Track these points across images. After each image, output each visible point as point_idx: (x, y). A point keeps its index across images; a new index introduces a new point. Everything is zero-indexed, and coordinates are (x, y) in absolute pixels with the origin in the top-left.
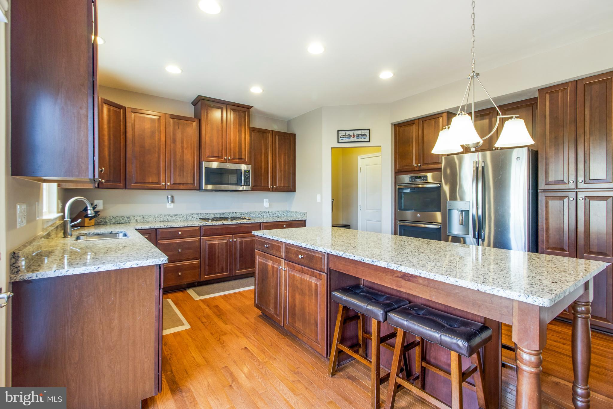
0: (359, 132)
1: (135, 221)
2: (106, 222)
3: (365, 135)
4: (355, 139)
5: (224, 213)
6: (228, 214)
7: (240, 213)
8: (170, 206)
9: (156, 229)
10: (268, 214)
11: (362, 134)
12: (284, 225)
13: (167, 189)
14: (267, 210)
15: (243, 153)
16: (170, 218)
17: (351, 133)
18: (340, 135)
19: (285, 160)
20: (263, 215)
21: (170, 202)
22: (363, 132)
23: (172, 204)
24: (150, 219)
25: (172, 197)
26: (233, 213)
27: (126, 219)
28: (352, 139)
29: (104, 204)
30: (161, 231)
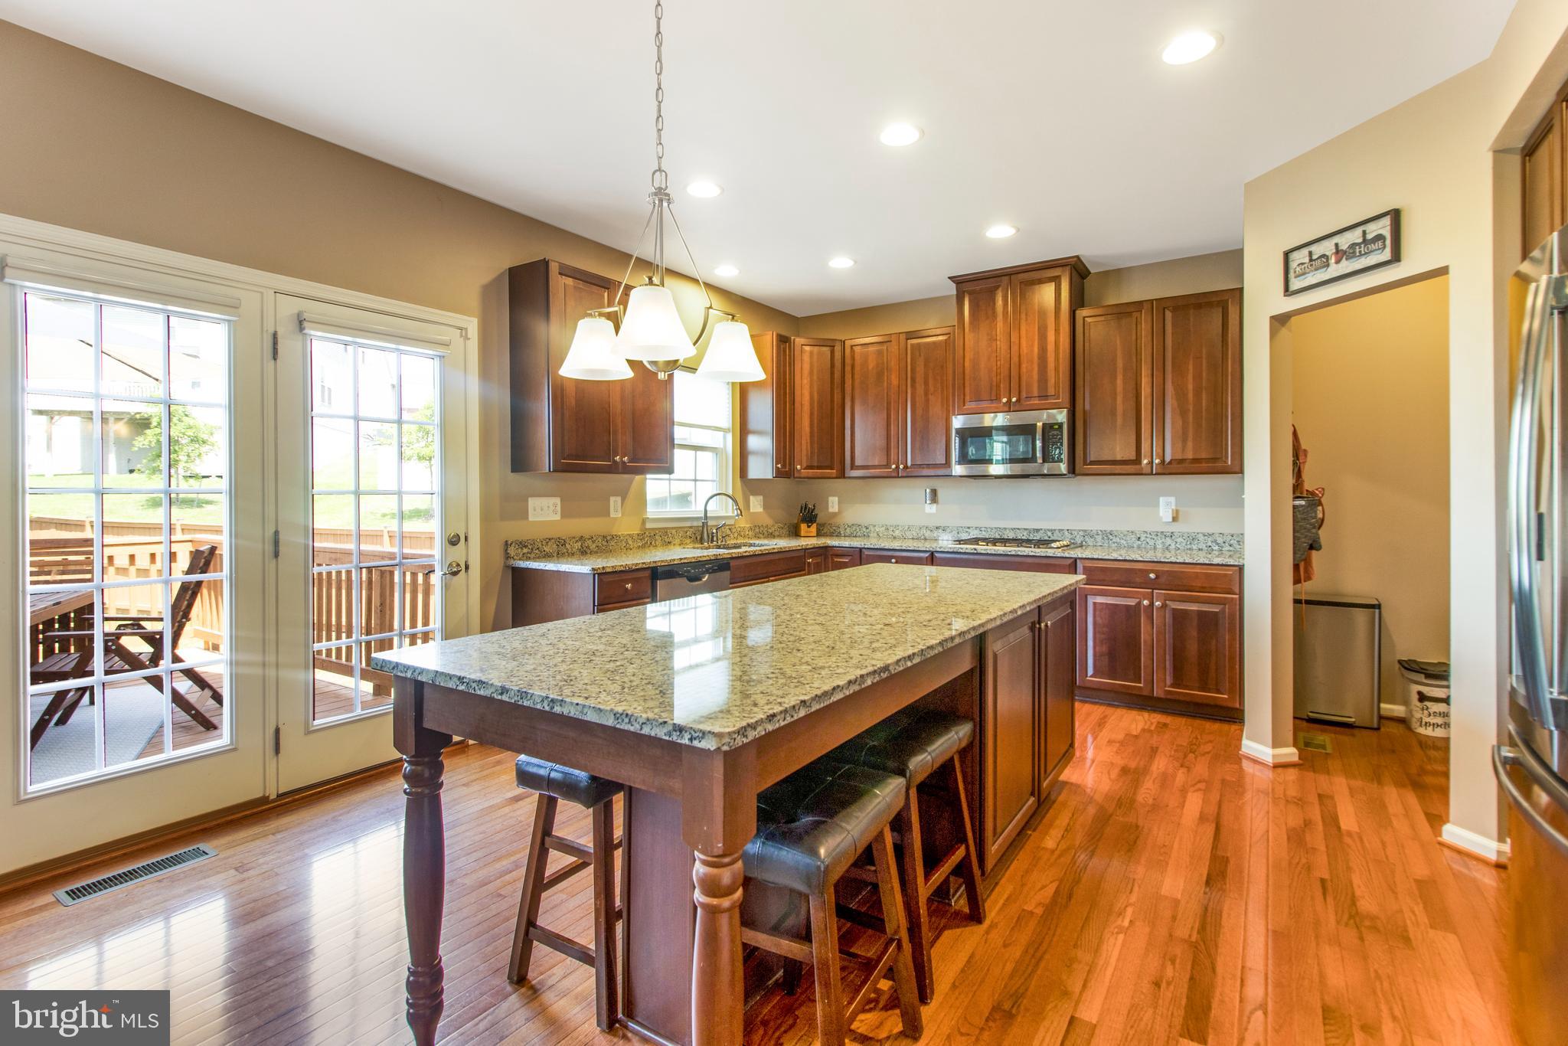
0: (1355, 236)
1: (875, 535)
2: (840, 533)
3: (1380, 238)
4: (1346, 266)
5: (1038, 530)
6: (1049, 534)
7: (1081, 533)
8: (930, 509)
9: (861, 550)
10: (1168, 541)
11: (1369, 237)
12: (1152, 571)
13: (903, 477)
14: (1169, 529)
15: (1052, 381)
16: (929, 532)
17: (1327, 248)
18: (1293, 265)
19: (1198, 377)
20: (1151, 543)
21: (928, 502)
22: (1373, 229)
23: (934, 506)
24: (897, 533)
25: (934, 492)
26: (1060, 530)
27: (864, 529)
28: (1334, 270)
29: (839, 502)
30: (867, 552)
